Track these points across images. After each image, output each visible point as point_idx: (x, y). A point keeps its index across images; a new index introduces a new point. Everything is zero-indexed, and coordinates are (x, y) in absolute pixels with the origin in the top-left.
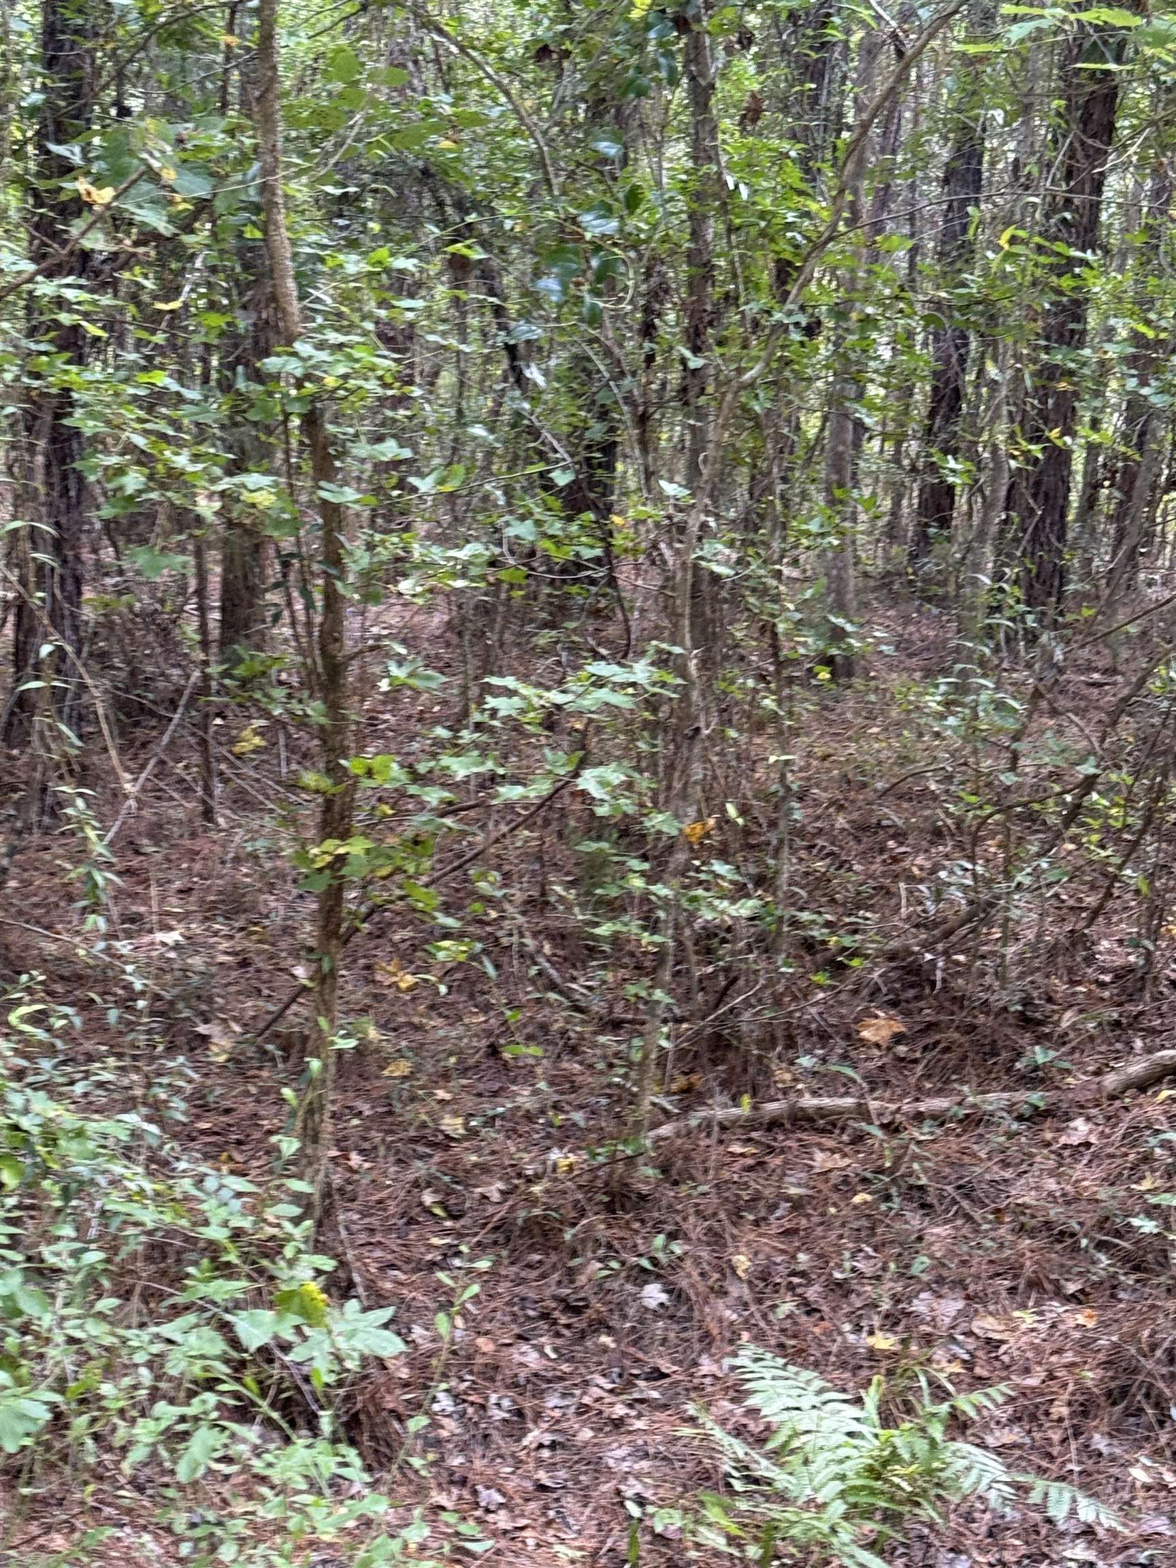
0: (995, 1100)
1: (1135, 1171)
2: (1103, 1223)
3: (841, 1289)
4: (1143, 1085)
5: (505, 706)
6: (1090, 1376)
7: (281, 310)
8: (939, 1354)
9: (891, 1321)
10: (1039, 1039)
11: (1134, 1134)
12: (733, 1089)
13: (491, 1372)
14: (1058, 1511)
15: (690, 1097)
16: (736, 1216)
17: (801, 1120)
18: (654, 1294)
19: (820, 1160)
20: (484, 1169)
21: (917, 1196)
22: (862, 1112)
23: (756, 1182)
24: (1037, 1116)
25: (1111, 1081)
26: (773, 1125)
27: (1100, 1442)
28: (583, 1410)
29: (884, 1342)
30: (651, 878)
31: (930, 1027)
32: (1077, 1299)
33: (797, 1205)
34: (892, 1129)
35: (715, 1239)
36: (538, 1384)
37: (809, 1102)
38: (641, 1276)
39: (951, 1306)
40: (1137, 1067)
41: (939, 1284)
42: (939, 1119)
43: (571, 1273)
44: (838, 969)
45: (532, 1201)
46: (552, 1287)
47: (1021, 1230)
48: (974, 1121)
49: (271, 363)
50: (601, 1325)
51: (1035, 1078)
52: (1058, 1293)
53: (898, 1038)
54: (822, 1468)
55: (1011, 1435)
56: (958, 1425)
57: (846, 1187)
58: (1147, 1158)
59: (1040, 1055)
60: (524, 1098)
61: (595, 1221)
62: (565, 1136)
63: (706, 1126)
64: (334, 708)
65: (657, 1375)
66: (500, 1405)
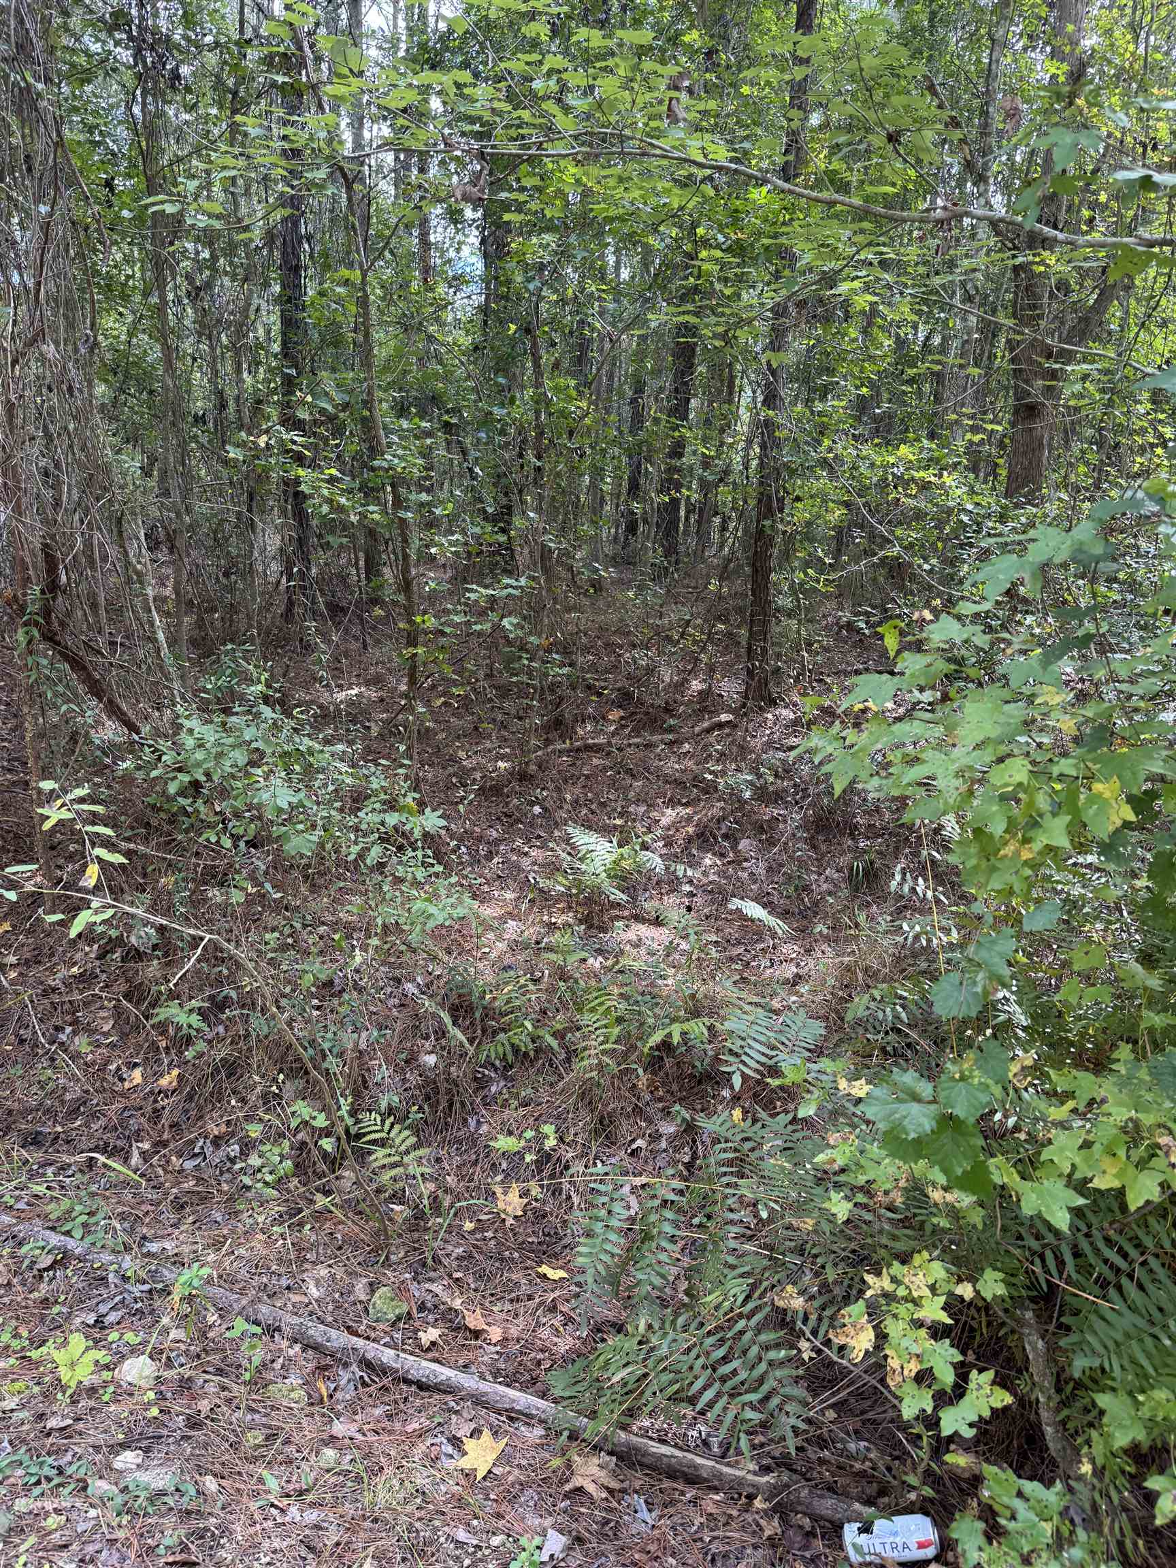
0: (656, 738)
1: (706, 761)
2: (694, 778)
3: (604, 805)
4: (708, 731)
5: (472, 596)
6: (691, 830)
7: (379, 443)
8: (638, 824)
9: (621, 815)
10: (672, 716)
11: (705, 748)
12: (563, 738)
13: (480, 839)
14: (680, 873)
15: (548, 742)
16: (565, 782)
17: (588, 748)
18: (537, 809)
19: (595, 761)
20: (474, 769)
21: (630, 772)
22: (609, 744)
23: (572, 770)
24: (671, 744)
25: (697, 729)
26: (578, 750)
27: (694, 852)
28: (513, 850)
29: (618, 822)
30: (530, 660)
31: (633, 714)
32: (686, 805)
33: (587, 777)
34: (620, 749)
35: (558, 790)
36: (497, 842)
37: (590, 741)
38: (532, 804)
39: (642, 809)
40: (706, 725)
41: (638, 802)
42: (637, 745)
43: (507, 804)
44: (600, 695)
45: (492, 779)
46: (500, 809)
47: (667, 782)
48: (650, 746)
49: (376, 463)
50: (519, 821)
51: (670, 730)
52: (680, 803)
53: (622, 718)
54: (597, 862)
55: (664, 851)
56: (645, 847)
57: (605, 769)
58: (710, 755)
59: (672, 722)
60: (488, 745)
61: (515, 784)
62: (503, 757)
63: (554, 751)
64: (408, 598)
65: (539, 837)
66: (483, 850)
